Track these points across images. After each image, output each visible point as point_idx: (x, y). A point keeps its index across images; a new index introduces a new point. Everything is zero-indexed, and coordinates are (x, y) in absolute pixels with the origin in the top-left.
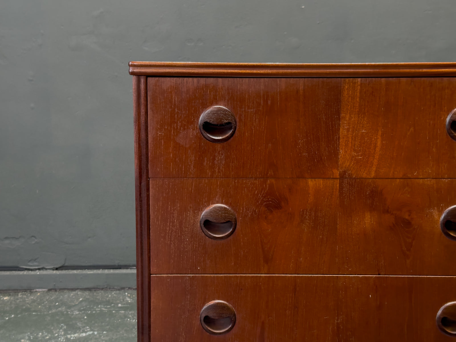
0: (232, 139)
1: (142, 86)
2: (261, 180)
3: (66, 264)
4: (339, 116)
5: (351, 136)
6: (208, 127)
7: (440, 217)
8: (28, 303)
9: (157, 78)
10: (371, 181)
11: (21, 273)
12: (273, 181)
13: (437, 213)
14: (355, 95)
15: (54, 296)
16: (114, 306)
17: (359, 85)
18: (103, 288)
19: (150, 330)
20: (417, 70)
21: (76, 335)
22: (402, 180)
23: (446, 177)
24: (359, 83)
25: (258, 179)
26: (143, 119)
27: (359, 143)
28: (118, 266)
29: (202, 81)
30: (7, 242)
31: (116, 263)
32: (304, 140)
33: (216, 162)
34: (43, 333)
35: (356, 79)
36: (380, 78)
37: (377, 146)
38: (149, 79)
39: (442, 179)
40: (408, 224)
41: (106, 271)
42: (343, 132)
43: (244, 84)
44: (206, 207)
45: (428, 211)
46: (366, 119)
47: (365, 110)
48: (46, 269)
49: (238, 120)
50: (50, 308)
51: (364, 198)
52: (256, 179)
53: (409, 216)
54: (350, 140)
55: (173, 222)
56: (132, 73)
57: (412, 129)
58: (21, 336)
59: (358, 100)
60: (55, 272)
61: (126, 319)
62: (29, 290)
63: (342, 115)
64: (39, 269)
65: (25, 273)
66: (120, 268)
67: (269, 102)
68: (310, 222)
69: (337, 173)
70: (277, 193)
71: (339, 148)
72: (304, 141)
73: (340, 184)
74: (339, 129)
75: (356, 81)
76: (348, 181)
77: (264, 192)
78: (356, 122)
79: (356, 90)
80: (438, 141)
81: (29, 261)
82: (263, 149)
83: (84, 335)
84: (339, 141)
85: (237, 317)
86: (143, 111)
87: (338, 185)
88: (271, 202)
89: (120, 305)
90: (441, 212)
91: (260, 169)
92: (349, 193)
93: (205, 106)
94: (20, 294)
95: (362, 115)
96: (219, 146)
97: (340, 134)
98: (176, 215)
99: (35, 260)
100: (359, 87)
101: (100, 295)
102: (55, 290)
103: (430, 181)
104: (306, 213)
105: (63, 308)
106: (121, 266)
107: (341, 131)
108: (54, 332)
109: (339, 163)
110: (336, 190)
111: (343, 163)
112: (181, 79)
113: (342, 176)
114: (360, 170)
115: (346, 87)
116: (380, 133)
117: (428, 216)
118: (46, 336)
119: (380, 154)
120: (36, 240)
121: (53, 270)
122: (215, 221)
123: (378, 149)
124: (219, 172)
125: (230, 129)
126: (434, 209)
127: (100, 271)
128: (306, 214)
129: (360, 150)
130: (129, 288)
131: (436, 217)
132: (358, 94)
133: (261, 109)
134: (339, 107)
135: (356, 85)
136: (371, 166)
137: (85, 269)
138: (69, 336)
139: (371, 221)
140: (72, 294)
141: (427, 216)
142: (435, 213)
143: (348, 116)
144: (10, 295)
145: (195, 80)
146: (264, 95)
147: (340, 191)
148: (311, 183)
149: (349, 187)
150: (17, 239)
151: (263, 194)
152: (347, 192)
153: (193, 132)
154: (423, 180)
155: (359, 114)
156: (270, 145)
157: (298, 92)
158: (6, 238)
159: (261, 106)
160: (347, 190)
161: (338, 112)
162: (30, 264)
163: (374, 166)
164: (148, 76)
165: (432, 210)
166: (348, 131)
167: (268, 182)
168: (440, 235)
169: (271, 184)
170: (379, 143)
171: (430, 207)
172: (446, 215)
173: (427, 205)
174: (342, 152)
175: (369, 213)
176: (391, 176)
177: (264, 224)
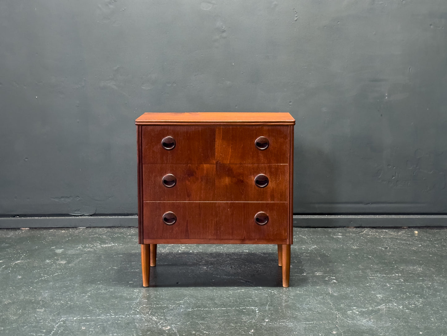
0: (174, 149)
1: (140, 129)
2: (185, 165)
3: (97, 213)
6: (165, 144)
8: (76, 233)
9: (146, 126)
10: (228, 165)
11: (71, 217)
12: (190, 165)
13: (253, 177)
15: (90, 230)
16: (125, 234)
18: (118, 227)
19: (143, 223)
21: (106, 245)
22: (239, 165)
23: (256, 164)
24: (222, 128)
26: (140, 141)
27: (223, 151)
28: (127, 214)
29: (163, 127)
30: (63, 199)
31: (126, 212)
33: (168, 158)
34: (88, 245)
37: (230, 152)
38: (143, 127)
40: (242, 181)
41: (120, 217)
42: (216, 146)
43: (178, 128)
44: (165, 175)
45: (249, 177)
46: (225, 141)
47: (224, 138)
48: (85, 216)
49: (176, 142)
50: (90, 235)
51: (225, 171)
53: (243, 178)
54: (219, 149)
55: (152, 181)
56: (136, 125)
57: (242, 145)
58: (78, 246)
59: (222, 134)
60: (90, 217)
61: (132, 239)
62: (75, 227)
63: (216, 140)
64: (81, 216)
65: (73, 217)
66: (128, 216)
67: (188, 135)
68: (205, 181)
69: (215, 162)
70: (192, 170)
71: (215, 152)
72: (202, 150)
76: (219, 165)
78: (221, 143)
79: (221, 130)
80: (252, 150)
81: (75, 211)
82: (186, 153)
83: (110, 245)
84: (215, 150)
85: (177, 218)
86: (140, 138)
87: (215, 167)
88: (189, 173)
89: (128, 234)
90: (254, 177)
91: (185, 160)
93: (164, 137)
94: (70, 229)
95: (223, 140)
96: (169, 152)
98: (153, 178)
99: (79, 210)
101: (116, 230)
102: (90, 227)
104: (203, 177)
105: (97, 235)
106: (128, 214)
108: (95, 244)
109: (215, 158)
111: (217, 158)
112: (155, 126)
113: (217, 163)
114: (224, 161)
115: (217, 130)
116: (230, 147)
117: (250, 179)
118: (91, 246)
119: (231, 155)
120: (79, 199)
121: (89, 216)
122: (168, 180)
124: (169, 161)
125: (173, 145)
127: (116, 217)
129: (223, 153)
130: (133, 227)
131: (253, 179)
132: (222, 132)
134: (215, 137)
136: (227, 159)
137: (107, 216)
138: (102, 246)
139: (228, 181)
140: (100, 229)
142: (252, 177)
143: (218, 140)
144: (65, 230)
145: (160, 127)
146: (186, 132)
147: (216, 169)
148: (205, 166)
149: (220, 167)
150: (68, 197)
151: (186, 170)
152: (219, 169)
153: (159, 146)
154: (247, 164)
156: (189, 151)
157: (199, 131)
158: (62, 197)
159: (185, 137)
161: (214, 139)
162: (75, 212)
163: (229, 159)
164: (142, 125)
166: (218, 146)
167: (188, 165)
168: (255, 186)
169: (190, 166)
170: (230, 150)
171: (250, 175)
172: (257, 178)
173: (249, 174)
174: (216, 154)
175: (227, 177)
176: (235, 163)
177: (187, 181)
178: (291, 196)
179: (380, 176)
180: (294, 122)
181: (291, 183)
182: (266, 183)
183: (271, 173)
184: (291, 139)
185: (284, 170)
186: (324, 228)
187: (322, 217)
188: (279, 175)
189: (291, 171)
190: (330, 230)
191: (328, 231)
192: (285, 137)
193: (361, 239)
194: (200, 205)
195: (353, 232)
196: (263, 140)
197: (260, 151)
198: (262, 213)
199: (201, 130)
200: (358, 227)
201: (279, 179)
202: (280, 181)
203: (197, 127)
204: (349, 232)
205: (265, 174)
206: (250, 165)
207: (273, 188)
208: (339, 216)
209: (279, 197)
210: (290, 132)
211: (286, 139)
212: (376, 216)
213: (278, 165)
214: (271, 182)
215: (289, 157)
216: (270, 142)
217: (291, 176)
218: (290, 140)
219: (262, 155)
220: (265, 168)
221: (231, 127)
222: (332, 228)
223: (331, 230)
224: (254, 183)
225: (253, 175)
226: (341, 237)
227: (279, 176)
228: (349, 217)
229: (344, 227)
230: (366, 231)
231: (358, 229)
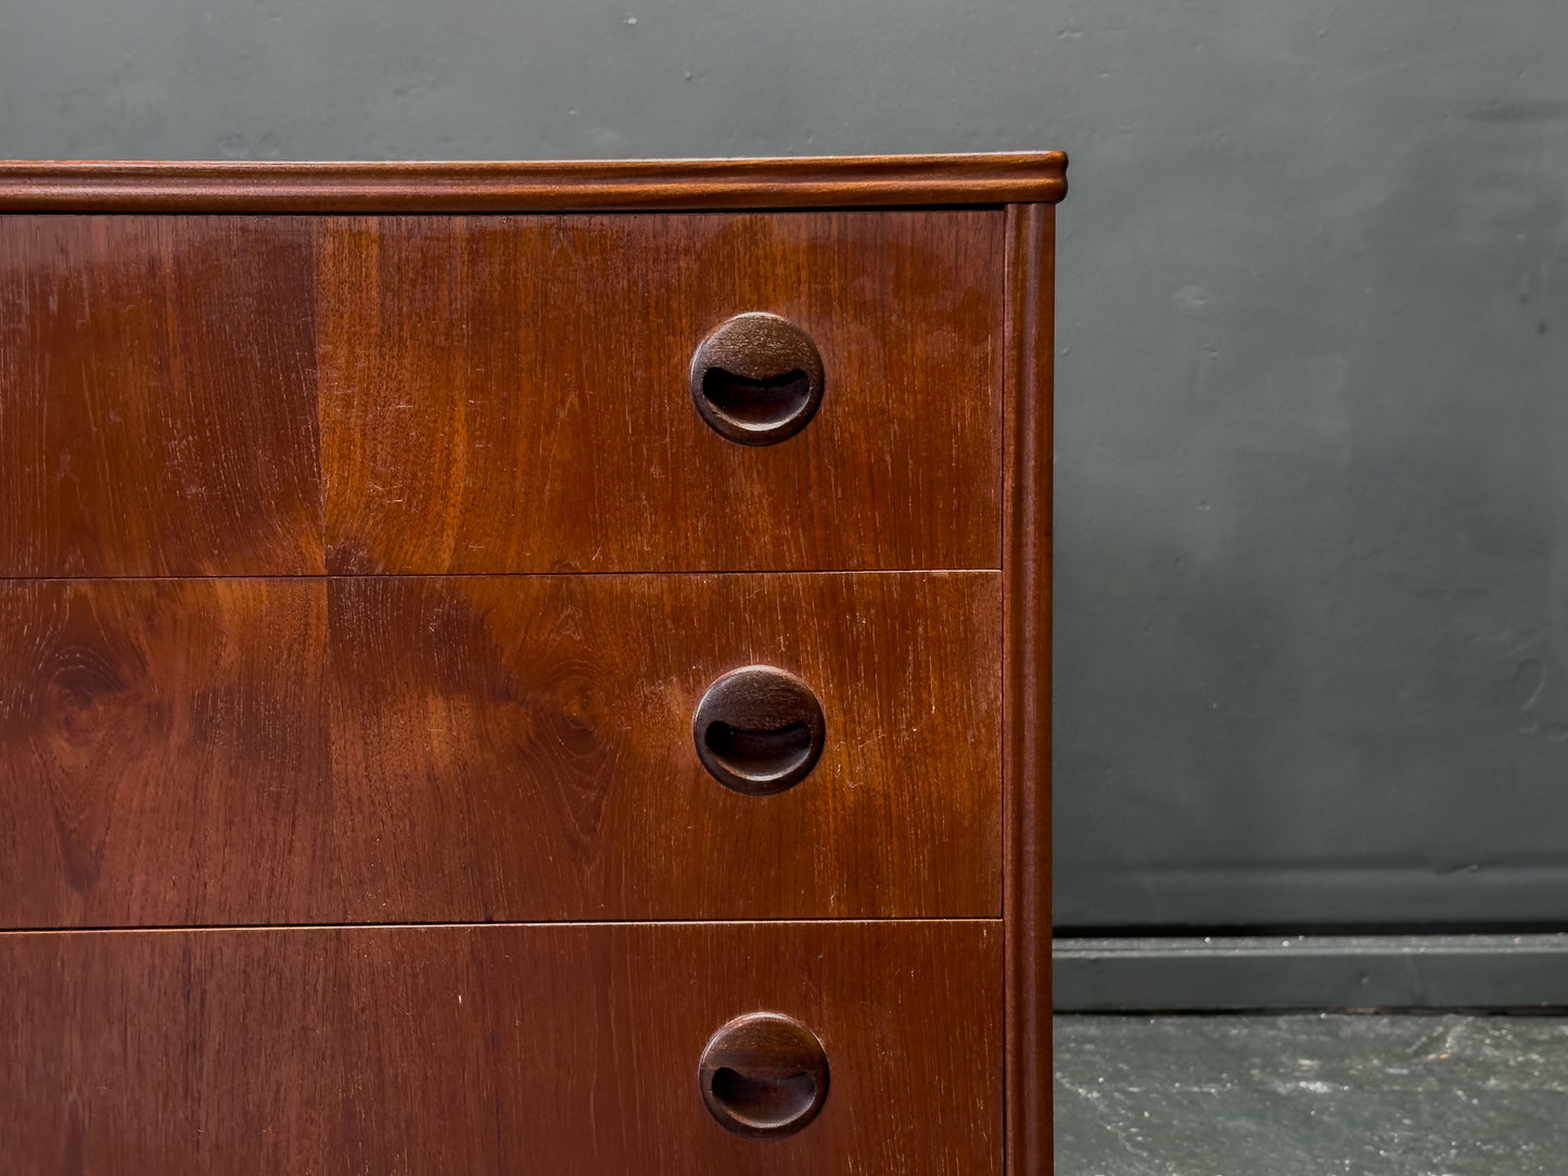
2: (41, 586)
4: (312, 354)
5: (359, 422)
7: (690, 710)
10: (442, 587)
12: (85, 587)
14: (364, 275)
17: (374, 241)
20: (569, 188)
22: (549, 580)
23: (703, 569)
24: (375, 234)
25: (29, 582)
27: (389, 449)
32: (191, 439)
35: (363, 218)
36: (446, 218)
37: (456, 461)
39: (691, 575)
40: (580, 735)
42: (327, 409)
45: (647, 692)
46: (406, 362)
47: (401, 329)
51: (421, 645)
52: (21, 579)
53: (583, 707)
54: (358, 436)
57: (572, 398)
59: (374, 293)
63: (323, 348)
67: (53, 304)
68: (231, 735)
69: (319, 557)
70: (103, 633)
71: (319, 467)
72: (188, 442)
73: (329, 596)
74: (315, 398)
75: (364, 226)
76: (359, 586)
77: (55, 628)
78: (375, 374)
79: (364, 256)
80: (668, 440)
82: (41, 475)
84: (317, 442)
87: (324, 602)
88: (81, 666)
90: (693, 692)
91: (35, 546)
92: (367, 627)
95: (391, 348)
97: (320, 419)
100: (375, 247)
103: (650, 583)
104: (214, 703)
107: (321, 406)
109: (323, 522)
110: (319, 619)
111: (337, 521)
113: (337, 567)
114: (401, 548)
115: (330, 248)
116: (461, 411)
117: (649, 708)
119: (466, 488)
123: (458, 470)
126: (667, 681)
128: (215, 709)
129: (394, 476)
131: (678, 711)
132: (374, 273)
133: (23, 326)
134: (310, 319)
135: (364, 242)
136: (436, 529)
139: (450, 729)
141: (645, 706)
142: (674, 693)
143: (343, 351)
146: (30, 277)
147: (331, 625)
148: (228, 593)
149: (366, 608)
151: (52, 636)
152: (359, 626)
154: (625, 577)
155: (382, 346)
156: (66, 458)
157: (154, 263)
159: (23, 319)
160: (359, 618)
161: (307, 340)
163: (449, 532)
165: (660, 685)
166: (348, 405)
167: (69, 593)
168: (698, 774)
169: (80, 601)
170: (461, 449)
171: (653, 676)
172: (713, 705)
173: (643, 669)
174: (329, 482)
175: (441, 703)
176: (511, 566)
177: (60, 744)
178: (1031, 870)
179: (1533, 700)
180: (1059, 166)
181: (1030, 734)
182: (803, 745)
183: (843, 654)
184: (1032, 332)
185: (967, 620)
186: (1196, 1020)
187: (1187, 953)
188: (917, 664)
189: (1030, 630)
190: (1236, 1030)
191: (1225, 1037)
192: (973, 317)
193: (1457, 1108)
194: (187, 955)
195: (1390, 1050)
196: (763, 345)
197: (737, 456)
198: (768, 1023)
199: (176, 258)
200: (1405, 1011)
201: (921, 704)
202: (932, 729)
203: (132, 224)
204: (1359, 1046)
205: (792, 661)
206: (645, 586)
207: (866, 790)
208: (1286, 946)
209: (925, 874)
210: (1019, 261)
211: (978, 340)
212: (1505, 939)
213: (908, 585)
214: (849, 735)
215: (1008, 508)
216: (839, 367)
217: (1030, 670)
218: (1019, 343)
219: (757, 489)
220: (790, 611)
221: (459, 223)
222: (1245, 1020)
223: (1245, 1031)
224: (687, 751)
225: (683, 674)
226: (1319, 1087)
227: (921, 683)
228: (1347, 951)
229: (1316, 1010)
230: (1455, 1035)
231: (1409, 1025)
